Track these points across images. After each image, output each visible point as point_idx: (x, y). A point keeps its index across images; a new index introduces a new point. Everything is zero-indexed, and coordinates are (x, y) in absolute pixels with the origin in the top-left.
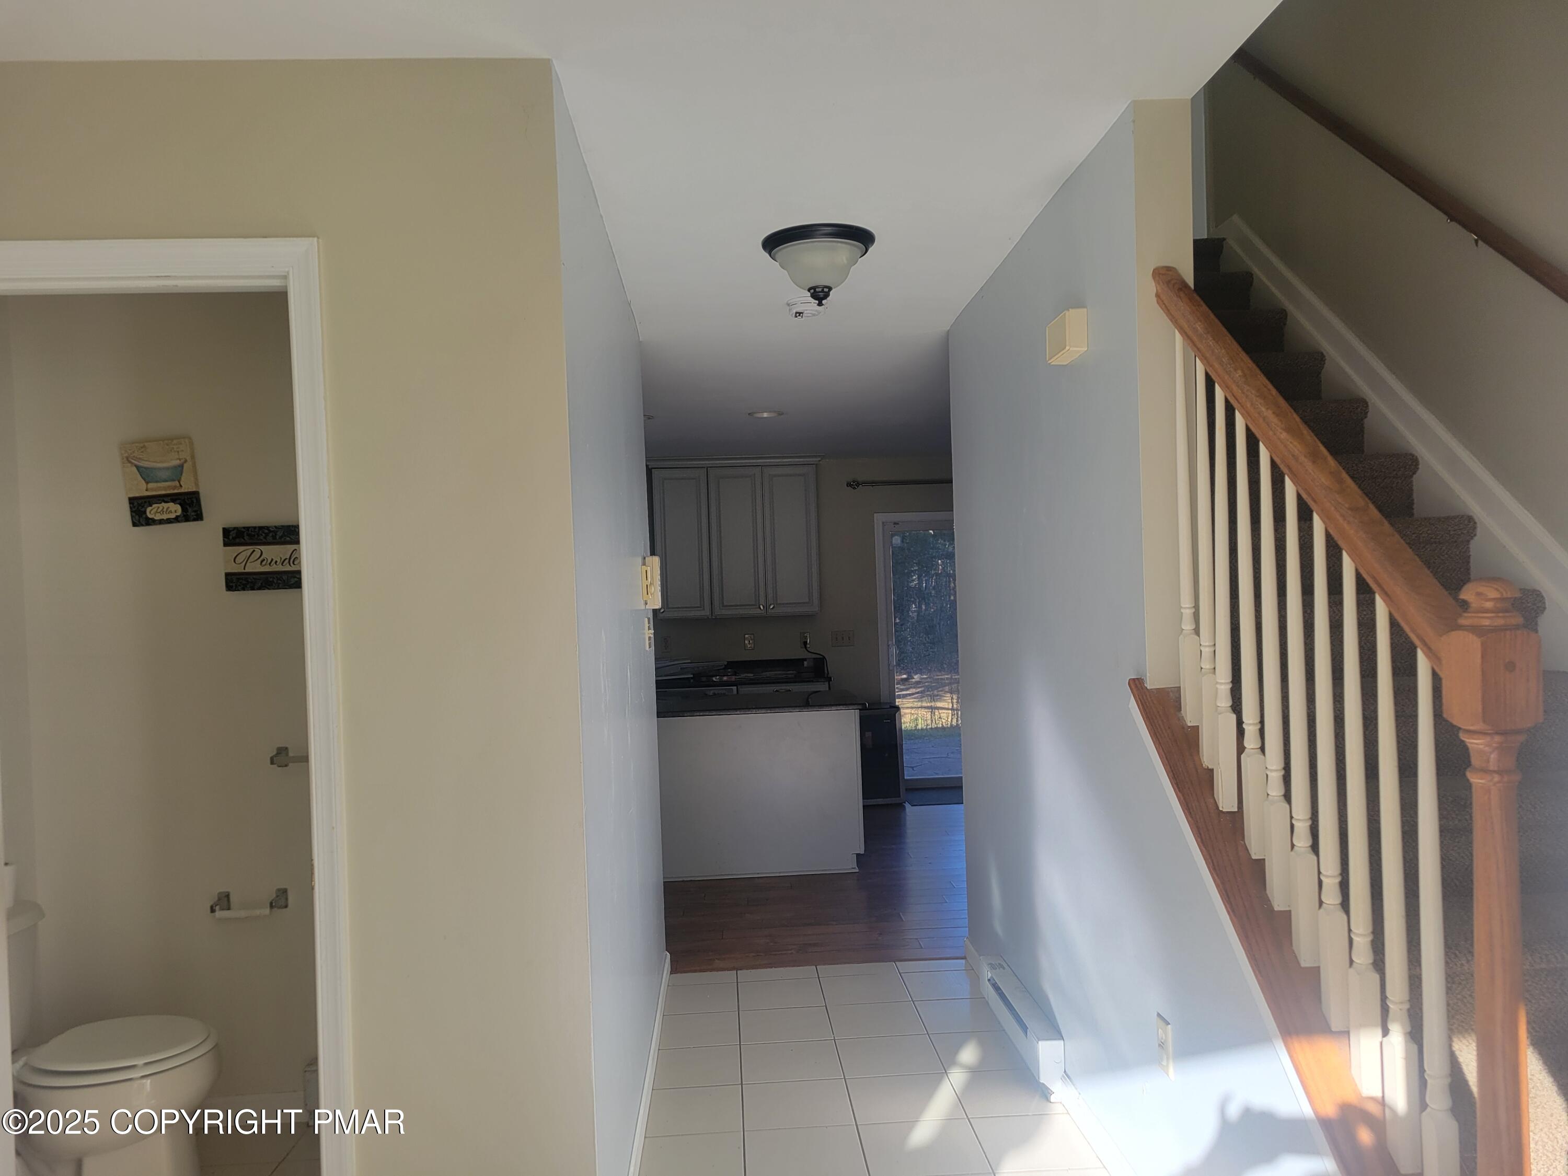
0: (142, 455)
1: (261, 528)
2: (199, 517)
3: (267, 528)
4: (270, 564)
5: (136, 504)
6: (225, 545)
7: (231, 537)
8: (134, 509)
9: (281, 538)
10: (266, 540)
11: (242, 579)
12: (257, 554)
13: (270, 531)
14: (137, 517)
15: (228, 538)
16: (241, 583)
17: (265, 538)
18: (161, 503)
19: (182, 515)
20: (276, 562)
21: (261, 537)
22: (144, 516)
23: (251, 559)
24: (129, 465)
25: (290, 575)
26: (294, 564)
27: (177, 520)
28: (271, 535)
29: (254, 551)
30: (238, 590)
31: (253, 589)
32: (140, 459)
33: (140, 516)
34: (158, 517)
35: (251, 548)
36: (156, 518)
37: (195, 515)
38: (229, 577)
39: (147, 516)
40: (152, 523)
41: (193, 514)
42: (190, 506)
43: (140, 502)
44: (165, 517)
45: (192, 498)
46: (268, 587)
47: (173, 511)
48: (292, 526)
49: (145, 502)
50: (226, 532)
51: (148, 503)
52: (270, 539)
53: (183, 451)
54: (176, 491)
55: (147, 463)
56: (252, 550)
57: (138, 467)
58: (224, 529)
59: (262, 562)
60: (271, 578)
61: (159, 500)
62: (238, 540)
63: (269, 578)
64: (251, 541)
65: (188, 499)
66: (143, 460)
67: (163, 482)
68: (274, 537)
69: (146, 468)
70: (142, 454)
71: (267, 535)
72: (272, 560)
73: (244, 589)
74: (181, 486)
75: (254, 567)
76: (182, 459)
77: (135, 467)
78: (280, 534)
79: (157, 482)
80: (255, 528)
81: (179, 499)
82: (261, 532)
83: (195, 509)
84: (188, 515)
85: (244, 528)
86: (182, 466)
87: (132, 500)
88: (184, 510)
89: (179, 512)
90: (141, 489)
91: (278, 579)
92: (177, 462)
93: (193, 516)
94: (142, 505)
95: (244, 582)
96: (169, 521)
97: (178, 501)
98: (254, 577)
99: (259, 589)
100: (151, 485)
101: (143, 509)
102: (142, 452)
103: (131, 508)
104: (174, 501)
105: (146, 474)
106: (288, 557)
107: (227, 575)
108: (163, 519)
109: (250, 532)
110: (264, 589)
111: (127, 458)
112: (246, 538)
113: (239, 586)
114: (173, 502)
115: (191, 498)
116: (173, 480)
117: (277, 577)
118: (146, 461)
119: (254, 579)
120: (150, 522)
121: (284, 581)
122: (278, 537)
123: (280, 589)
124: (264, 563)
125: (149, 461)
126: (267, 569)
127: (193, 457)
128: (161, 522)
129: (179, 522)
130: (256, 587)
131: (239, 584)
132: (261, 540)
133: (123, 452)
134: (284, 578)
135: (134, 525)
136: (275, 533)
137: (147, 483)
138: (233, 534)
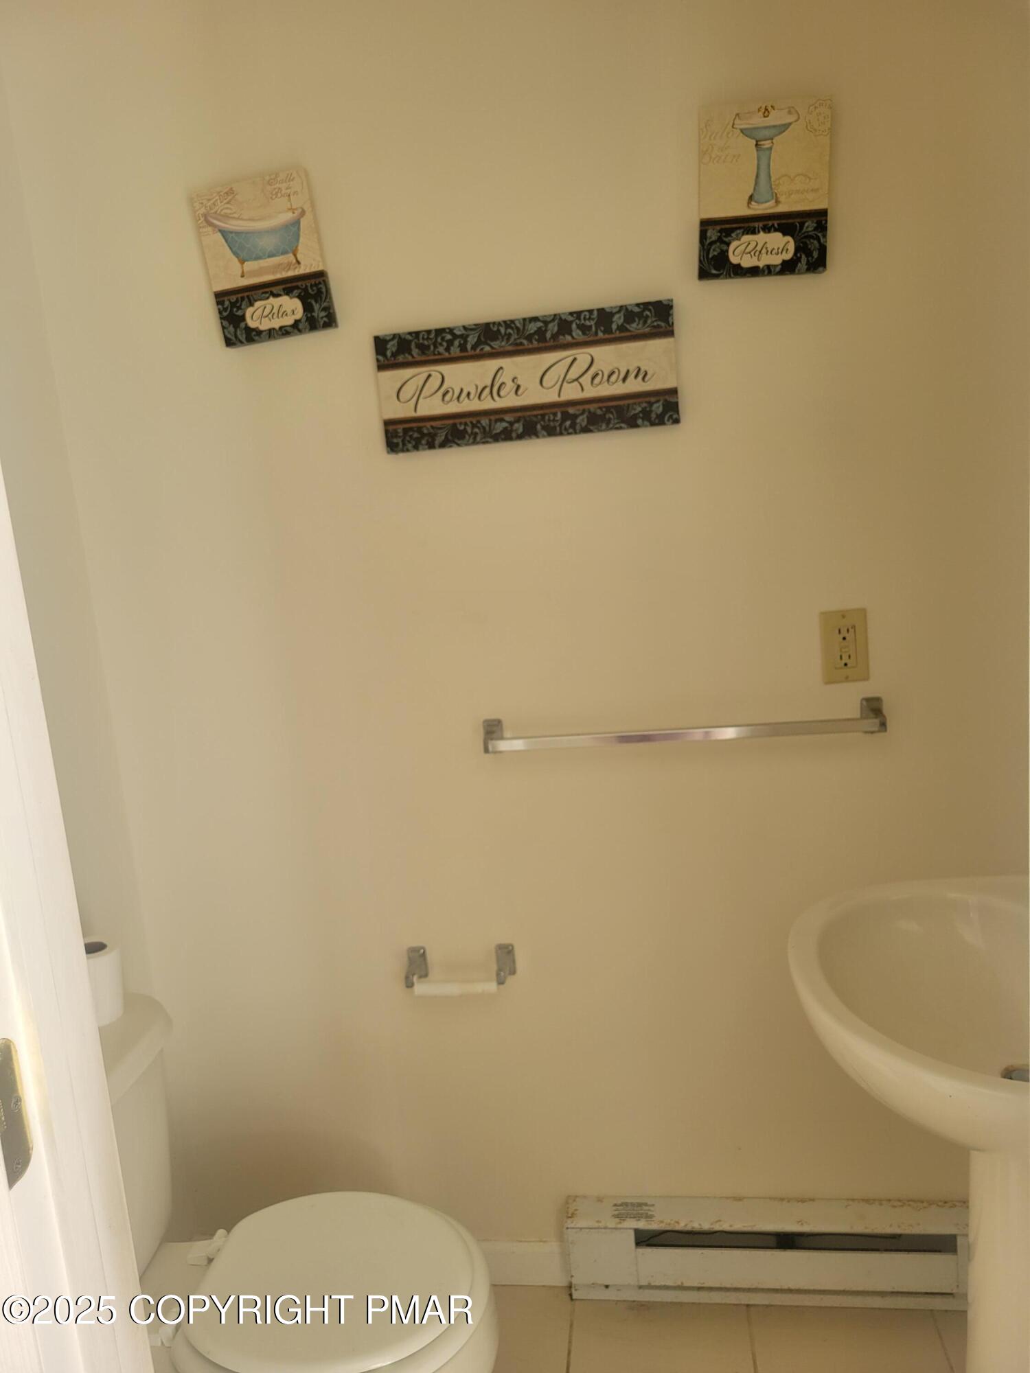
0: (231, 209)
1: (440, 332)
2: (330, 321)
3: (451, 331)
4: (458, 398)
5: (227, 303)
6: (381, 367)
7: (389, 353)
8: (225, 314)
9: (474, 348)
10: (450, 353)
11: (411, 429)
12: (435, 382)
13: (455, 336)
14: (231, 329)
15: (384, 355)
16: (411, 436)
17: (448, 349)
18: (268, 298)
19: (305, 319)
20: (469, 394)
21: (441, 349)
22: (242, 325)
23: (426, 392)
24: (210, 229)
25: (493, 418)
26: (499, 395)
27: (296, 328)
28: (456, 343)
29: (429, 376)
30: (408, 450)
31: (431, 446)
32: (227, 217)
33: (236, 327)
34: (265, 325)
35: (423, 371)
36: (262, 328)
37: (326, 316)
38: (391, 428)
39: (246, 324)
40: (256, 338)
41: (323, 314)
42: (316, 302)
43: (233, 298)
44: (276, 323)
45: (320, 283)
46: (459, 442)
47: (289, 312)
48: (494, 323)
49: (243, 298)
50: (380, 344)
51: (246, 299)
52: (455, 351)
53: (296, 193)
54: (291, 274)
55: (240, 222)
56: (425, 375)
57: (224, 233)
58: (377, 339)
59: (444, 395)
60: (461, 424)
61: (266, 293)
62: (401, 358)
63: (458, 426)
64: (423, 358)
65: (311, 286)
66: (234, 218)
67: (270, 256)
68: (463, 348)
69: (238, 233)
70: (228, 206)
71: (450, 343)
72: (462, 390)
73: (416, 448)
74: (298, 262)
75: (432, 406)
76: (296, 209)
77: (219, 234)
78: (472, 340)
79: (258, 258)
80: (429, 332)
81: (297, 287)
82: (439, 340)
83: (325, 304)
84: (313, 317)
85: (410, 334)
86: (297, 223)
87: (220, 297)
88: (307, 308)
89: (299, 313)
90: (233, 277)
91: (474, 426)
92: (288, 216)
93: (322, 318)
94: (238, 305)
95: (416, 435)
96: (284, 332)
97: (296, 292)
98: (434, 424)
99: (443, 445)
100: (250, 266)
101: (240, 313)
102: (228, 203)
103: (220, 312)
104: (288, 292)
105: (238, 244)
106: (489, 383)
107: (388, 423)
108: (274, 329)
109: (421, 341)
110: (451, 446)
111: (205, 216)
112: (415, 351)
113: (409, 442)
114: (287, 294)
115: (316, 285)
116: (284, 253)
117: (471, 423)
118: (238, 219)
119: (432, 427)
120: (253, 336)
121: (484, 428)
122: (469, 347)
123: (478, 443)
124: (448, 397)
125: (242, 219)
126: (453, 408)
127: (313, 206)
128: (272, 334)
129: (300, 331)
130: (437, 443)
131: (408, 438)
132: (439, 354)
133: (197, 205)
134: (484, 424)
135: (229, 343)
136: (464, 338)
137: (242, 262)
138: (392, 347)
